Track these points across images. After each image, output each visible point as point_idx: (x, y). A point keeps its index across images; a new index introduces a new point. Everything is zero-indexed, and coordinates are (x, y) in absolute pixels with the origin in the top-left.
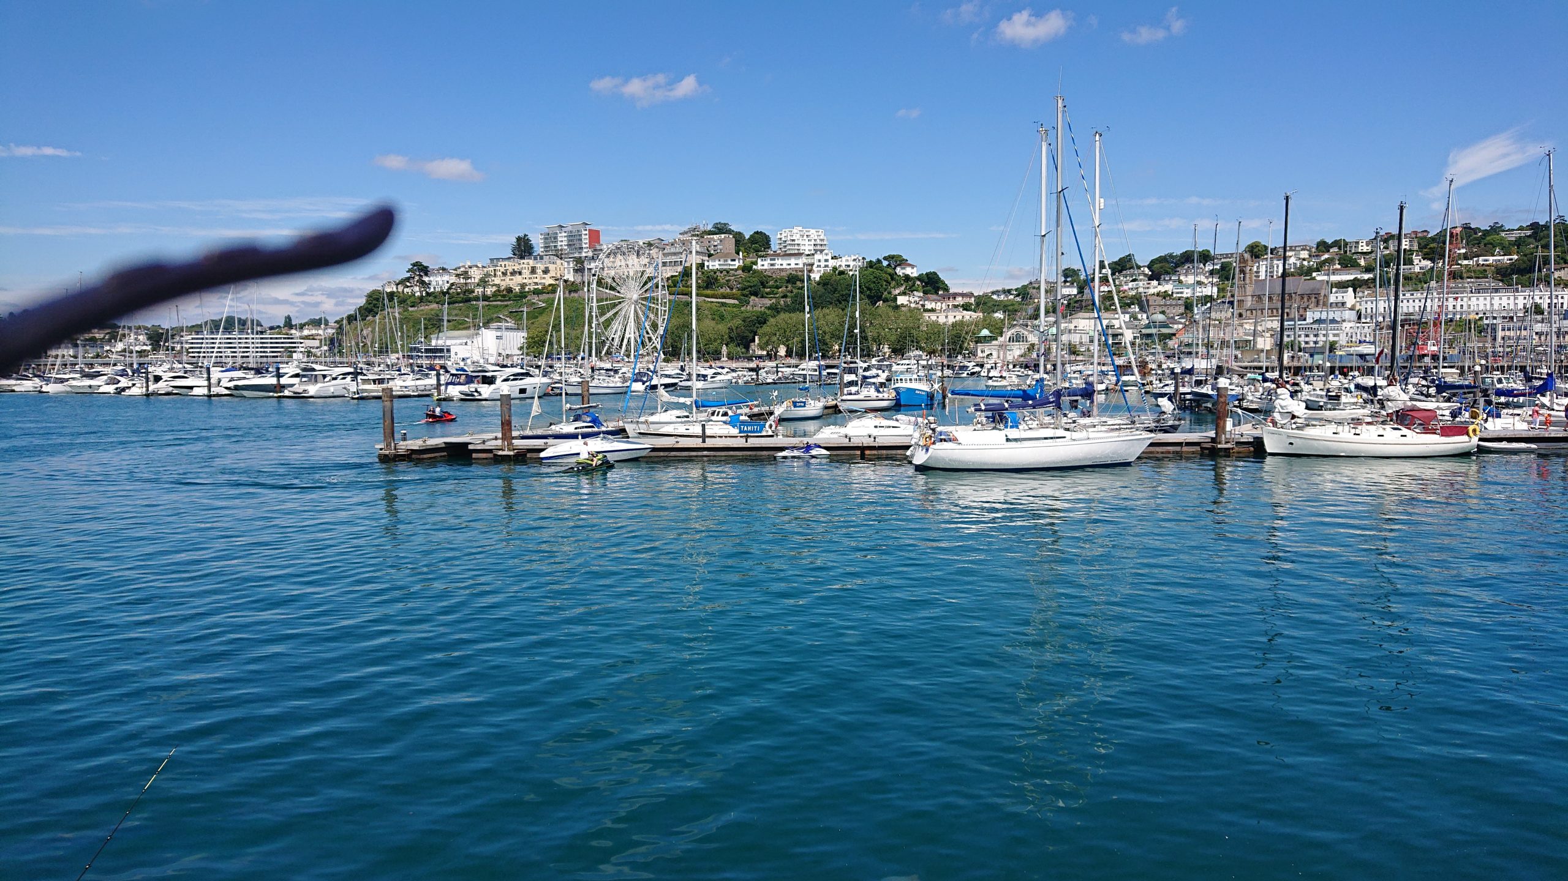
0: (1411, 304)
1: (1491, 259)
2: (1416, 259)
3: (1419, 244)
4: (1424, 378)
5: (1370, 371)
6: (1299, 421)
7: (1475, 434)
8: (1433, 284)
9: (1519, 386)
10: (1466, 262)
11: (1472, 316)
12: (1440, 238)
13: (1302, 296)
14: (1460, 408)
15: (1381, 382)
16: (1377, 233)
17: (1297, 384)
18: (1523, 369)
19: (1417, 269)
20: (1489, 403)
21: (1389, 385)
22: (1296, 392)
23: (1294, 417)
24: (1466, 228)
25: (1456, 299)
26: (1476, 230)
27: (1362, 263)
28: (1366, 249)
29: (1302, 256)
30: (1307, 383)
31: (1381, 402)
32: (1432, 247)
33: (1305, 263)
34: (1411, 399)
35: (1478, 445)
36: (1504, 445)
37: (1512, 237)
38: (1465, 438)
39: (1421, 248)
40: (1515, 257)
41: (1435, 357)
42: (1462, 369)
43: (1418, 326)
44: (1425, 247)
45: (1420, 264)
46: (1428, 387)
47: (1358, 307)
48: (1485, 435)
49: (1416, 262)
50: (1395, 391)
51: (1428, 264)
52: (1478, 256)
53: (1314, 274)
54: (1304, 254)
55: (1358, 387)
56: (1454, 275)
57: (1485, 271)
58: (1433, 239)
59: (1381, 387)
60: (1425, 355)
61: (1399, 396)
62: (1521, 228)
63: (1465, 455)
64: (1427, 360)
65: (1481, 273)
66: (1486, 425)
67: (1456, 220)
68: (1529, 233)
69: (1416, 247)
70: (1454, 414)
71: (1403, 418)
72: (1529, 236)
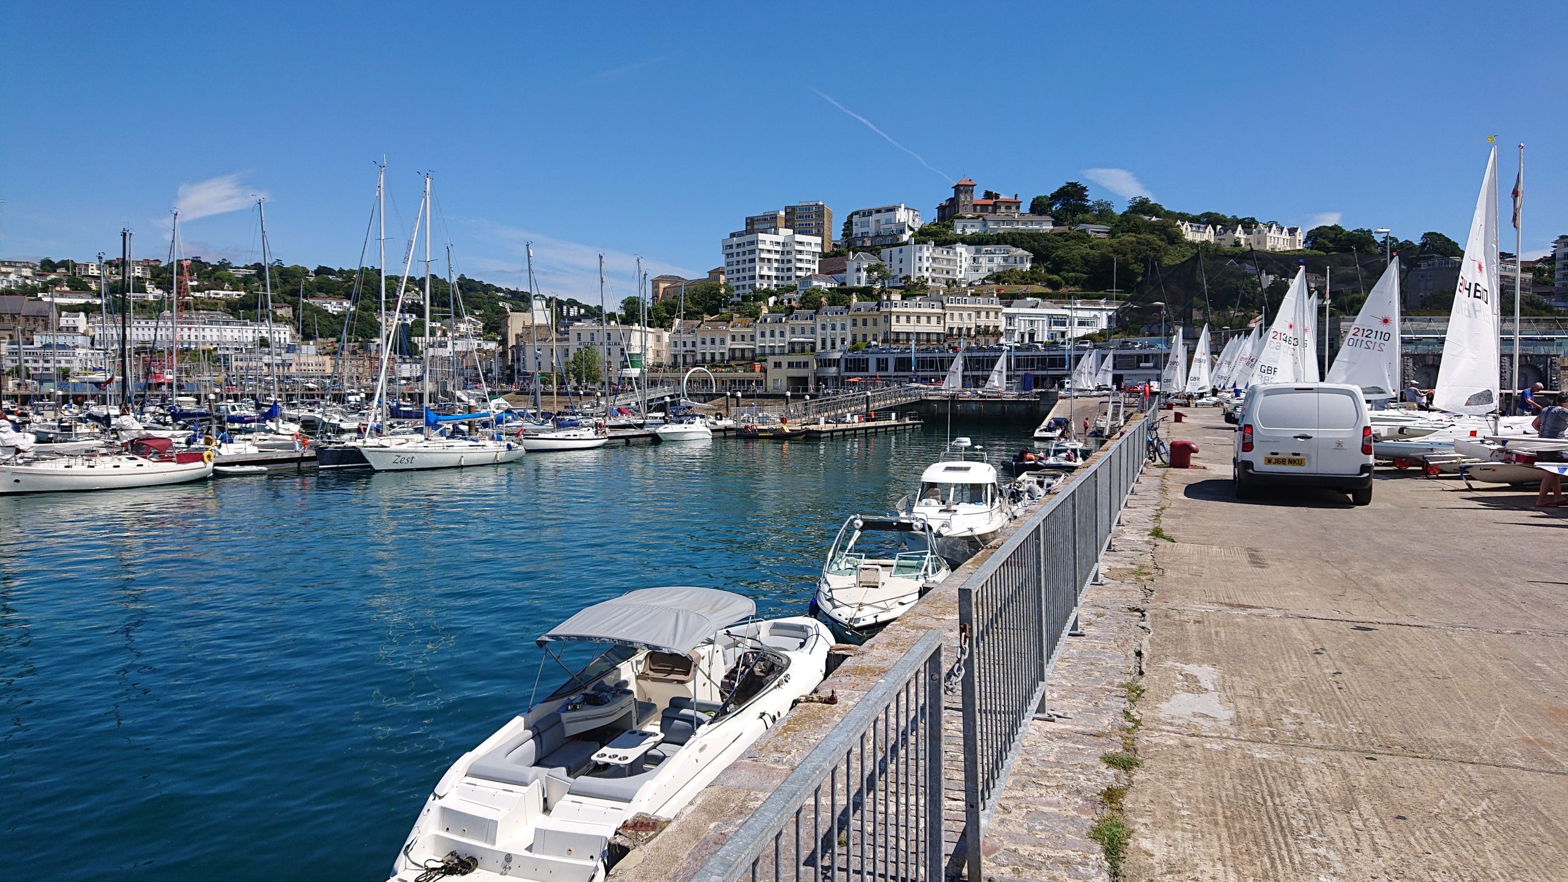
0: (140, 332)
1: (221, 293)
2: (149, 287)
3: (152, 273)
6: (26, 455)
7: (210, 460)
8: (167, 313)
10: (198, 294)
11: (208, 346)
12: (169, 268)
13: (27, 318)
14: (195, 436)
15: (115, 411)
16: (100, 258)
17: (26, 415)
19: (151, 298)
20: (222, 429)
21: (122, 415)
22: (24, 423)
23: (18, 451)
24: (196, 261)
25: (190, 329)
26: (206, 265)
27: (94, 287)
28: (96, 273)
29: (24, 274)
30: (38, 413)
31: (114, 431)
32: (161, 276)
33: (29, 282)
34: (145, 428)
35: (214, 471)
36: (237, 469)
37: (239, 274)
38: (200, 464)
39: (154, 277)
40: (243, 293)
41: (170, 385)
42: (198, 397)
44: (158, 276)
45: (153, 293)
46: (165, 415)
47: (91, 333)
48: (219, 460)
49: (149, 290)
50: (128, 420)
51: (159, 292)
53: (40, 295)
54: (27, 272)
55: (91, 417)
57: (216, 304)
60: (163, 384)
61: (133, 425)
62: (246, 267)
64: (164, 388)
65: (211, 306)
66: (220, 451)
68: (253, 272)
69: (149, 276)
70: (189, 442)
71: (138, 447)
72: (254, 275)
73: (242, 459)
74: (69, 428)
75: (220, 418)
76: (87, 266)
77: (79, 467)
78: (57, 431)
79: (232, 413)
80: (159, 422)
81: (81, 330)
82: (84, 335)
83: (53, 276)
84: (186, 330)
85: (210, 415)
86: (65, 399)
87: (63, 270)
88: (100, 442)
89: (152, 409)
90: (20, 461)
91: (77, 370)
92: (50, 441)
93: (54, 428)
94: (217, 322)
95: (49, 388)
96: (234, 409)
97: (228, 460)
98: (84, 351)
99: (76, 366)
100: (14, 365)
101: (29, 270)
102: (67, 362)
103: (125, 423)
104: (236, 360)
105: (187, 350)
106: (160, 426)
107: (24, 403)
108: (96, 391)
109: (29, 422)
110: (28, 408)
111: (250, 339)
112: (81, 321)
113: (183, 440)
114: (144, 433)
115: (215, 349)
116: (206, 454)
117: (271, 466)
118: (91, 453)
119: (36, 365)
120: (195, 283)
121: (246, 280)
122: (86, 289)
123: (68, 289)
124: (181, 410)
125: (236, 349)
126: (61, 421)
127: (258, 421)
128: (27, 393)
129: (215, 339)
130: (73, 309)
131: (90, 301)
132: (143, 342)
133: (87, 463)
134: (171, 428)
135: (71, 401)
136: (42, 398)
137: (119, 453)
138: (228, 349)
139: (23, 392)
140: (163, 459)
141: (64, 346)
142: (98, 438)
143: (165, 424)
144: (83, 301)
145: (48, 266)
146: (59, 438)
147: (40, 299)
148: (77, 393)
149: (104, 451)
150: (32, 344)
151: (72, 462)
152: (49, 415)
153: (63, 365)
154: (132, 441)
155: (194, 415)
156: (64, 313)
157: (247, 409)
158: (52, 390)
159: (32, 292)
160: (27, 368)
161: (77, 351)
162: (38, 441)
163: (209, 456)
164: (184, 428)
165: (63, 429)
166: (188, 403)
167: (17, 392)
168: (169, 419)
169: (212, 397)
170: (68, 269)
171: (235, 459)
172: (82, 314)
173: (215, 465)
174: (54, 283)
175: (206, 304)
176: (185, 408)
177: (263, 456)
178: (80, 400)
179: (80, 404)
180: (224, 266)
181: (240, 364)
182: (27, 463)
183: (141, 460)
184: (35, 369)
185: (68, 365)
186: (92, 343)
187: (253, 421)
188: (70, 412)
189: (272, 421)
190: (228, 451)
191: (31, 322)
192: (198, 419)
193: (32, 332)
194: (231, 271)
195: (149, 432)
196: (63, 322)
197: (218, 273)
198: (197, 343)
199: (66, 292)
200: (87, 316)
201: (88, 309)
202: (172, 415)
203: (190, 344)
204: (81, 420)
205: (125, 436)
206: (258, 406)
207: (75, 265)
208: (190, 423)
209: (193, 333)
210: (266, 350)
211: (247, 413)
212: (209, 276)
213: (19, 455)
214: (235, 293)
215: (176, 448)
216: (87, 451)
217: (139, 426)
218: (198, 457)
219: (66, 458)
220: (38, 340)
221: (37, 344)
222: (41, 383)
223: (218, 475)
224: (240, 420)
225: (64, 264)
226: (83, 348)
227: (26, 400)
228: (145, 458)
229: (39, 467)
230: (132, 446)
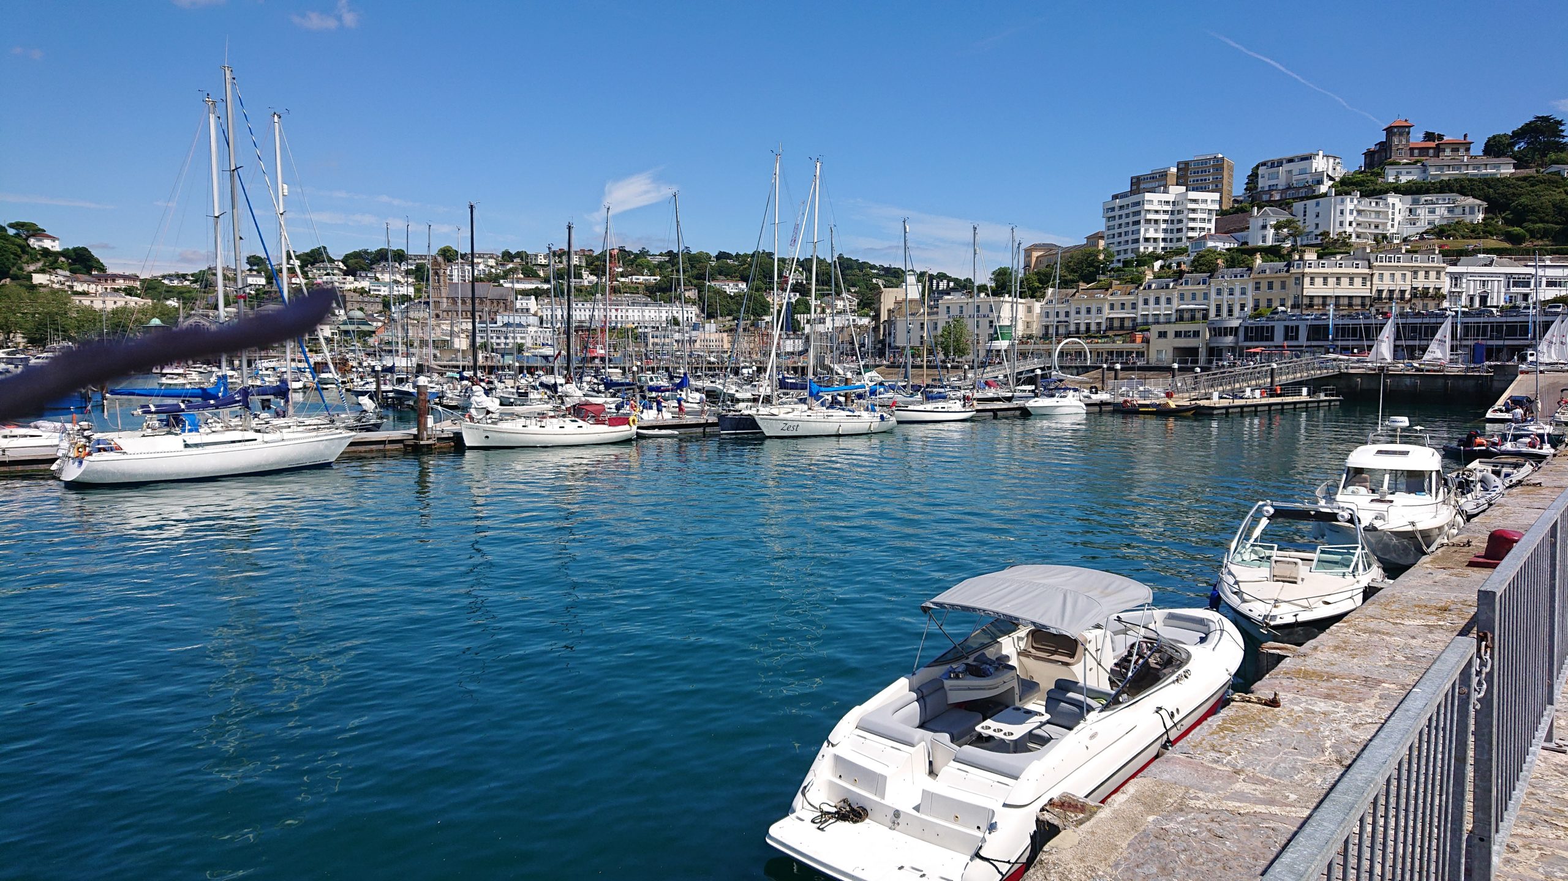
0: (581, 313)
1: (641, 278)
2: (585, 274)
3: (587, 261)
4: (595, 377)
5: (551, 371)
6: (494, 416)
7: (634, 424)
8: (599, 296)
9: (664, 383)
10: (623, 280)
11: (630, 325)
12: (602, 257)
13: (492, 301)
14: (623, 402)
15: (561, 380)
16: (549, 248)
17: (491, 383)
18: (667, 369)
19: (586, 283)
20: (644, 397)
21: (566, 383)
22: (491, 389)
23: (488, 412)
24: (622, 250)
25: (617, 310)
26: (629, 253)
27: (542, 274)
28: (544, 262)
29: (490, 264)
30: (500, 381)
31: (560, 397)
32: (596, 265)
33: (493, 270)
34: (585, 395)
35: (637, 433)
36: (656, 432)
37: (655, 261)
38: (627, 427)
39: (588, 265)
40: (658, 278)
41: (603, 359)
42: (624, 369)
43: (587, 331)
44: (591, 264)
45: (588, 279)
46: (598, 384)
47: (540, 314)
48: (642, 424)
49: (585, 276)
50: (571, 388)
51: (594, 278)
52: (632, 275)
53: (502, 281)
54: (492, 262)
55: (541, 384)
56: (615, 290)
57: (638, 288)
58: (597, 258)
59: (561, 385)
60: (594, 358)
61: (575, 393)
62: (661, 254)
63: (626, 442)
64: (597, 361)
65: (634, 289)
66: (643, 416)
67: (614, 244)
68: (667, 259)
69: (584, 264)
70: (618, 408)
71: (579, 411)
72: (667, 262)
73: (659, 423)
74: (526, 394)
75: (641, 388)
76: (536, 256)
77: (533, 427)
78: (516, 396)
79: (651, 383)
80: (594, 390)
81: (532, 311)
82: (534, 315)
83: (511, 265)
84: (613, 311)
85: (633, 384)
86: (521, 370)
87: (518, 260)
88: (550, 406)
89: (588, 379)
90: (489, 421)
91: (530, 346)
92: (511, 404)
93: (513, 393)
94: (639, 304)
95: (509, 360)
96: (651, 379)
97: (649, 424)
98: (535, 329)
99: (529, 342)
100: (483, 341)
101: (493, 260)
102: (522, 338)
103: (569, 390)
104: (653, 337)
105: (614, 328)
106: (594, 394)
107: (490, 373)
108: (544, 363)
109: (495, 389)
110: (493, 377)
111: (664, 319)
112: (532, 303)
113: (613, 406)
114: (583, 399)
115: (636, 328)
116: (631, 419)
117: (682, 431)
118: (542, 416)
119: (498, 341)
120: (621, 270)
121: (661, 266)
122: (536, 276)
123: (522, 276)
124: (611, 380)
125: (653, 327)
126: (518, 388)
127: (672, 390)
128: (493, 364)
129: (636, 318)
130: (526, 293)
131: (539, 286)
132: (581, 322)
133: (539, 424)
134: (603, 395)
135: (525, 372)
136: (503, 368)
137: (564, 416)
138: (646, 327)
139: (489, 363)
140: (599, 422)
141: (520, 325)
142: (547, 403)
143: (599, 392)
144: (533, 286)
145: (508, 256)
146: (519, 403)
147: (501, 285)
148: (529, 365)
149: (552, 414)
150: (496, 323)
151: (528, 422)
152: (510, 383)
153: (519, 341)
154: (574, 406)
155: (622, 384)
156: (519, 297)
157: (662, 380)
158: (511, 362)
159: (494, 279)
160: (492, 344)
161: (530, 329)
162: (501, 404)
163: (634, 421)
164: (614, 396)
165: (520, 395)
166: (616, 375)
167: (485, 364)
168: (602, 387)
169: (635, 369)
170: (522, 259)
171: (654, 423)
172: (533, 297)
173: (639, 428)
174: (513, 271)
175: (629, 287)
176: (614, 378)
177: (676, 422)
178: (531, 371)
179: (532, 374)
180: (644, 253)
181: (656, 340)
182: (493, 423)
183: (581, 423)
184: (498, 344)
185: (523, 341)
186: (541, 323)
187: (668, 391)
188: (524, 381)
189: (682, 391)
190: (650, 416)
191: (495, 304)
192: (624, 388)
193: (496, 313)
194: (649, 258)
195: (587, 398)
196: (518, 305)
197: (638, 261)
198: (622, 323)
199: (521, 279)
200: (536, 299)
201: (537, 293)
202: (605, 384)
203: (616, 323)
204: (534, 387)
205: (569, 402)
206: (671, 378)
207: (527, 256)
208: (619, 391)
209: (619, 314)
210: (677, 328)
211: (662, 384)
212: (632, 262)
213: (488, 416)
214: (652, 278)
215: (609, 413)
216: (538, 414)
217: (580, 393)
218: (624, 421)
219: (523, 419)
220: (500, 320)
221: (499, 324)
222: (503, 356)
223: (640, 436)
224: (658, 389)
225: (519, 255)
226: (534, 326)
227: (491, 370)
228: (584, 420)
229: (503, 426)
230: (574, 410)
